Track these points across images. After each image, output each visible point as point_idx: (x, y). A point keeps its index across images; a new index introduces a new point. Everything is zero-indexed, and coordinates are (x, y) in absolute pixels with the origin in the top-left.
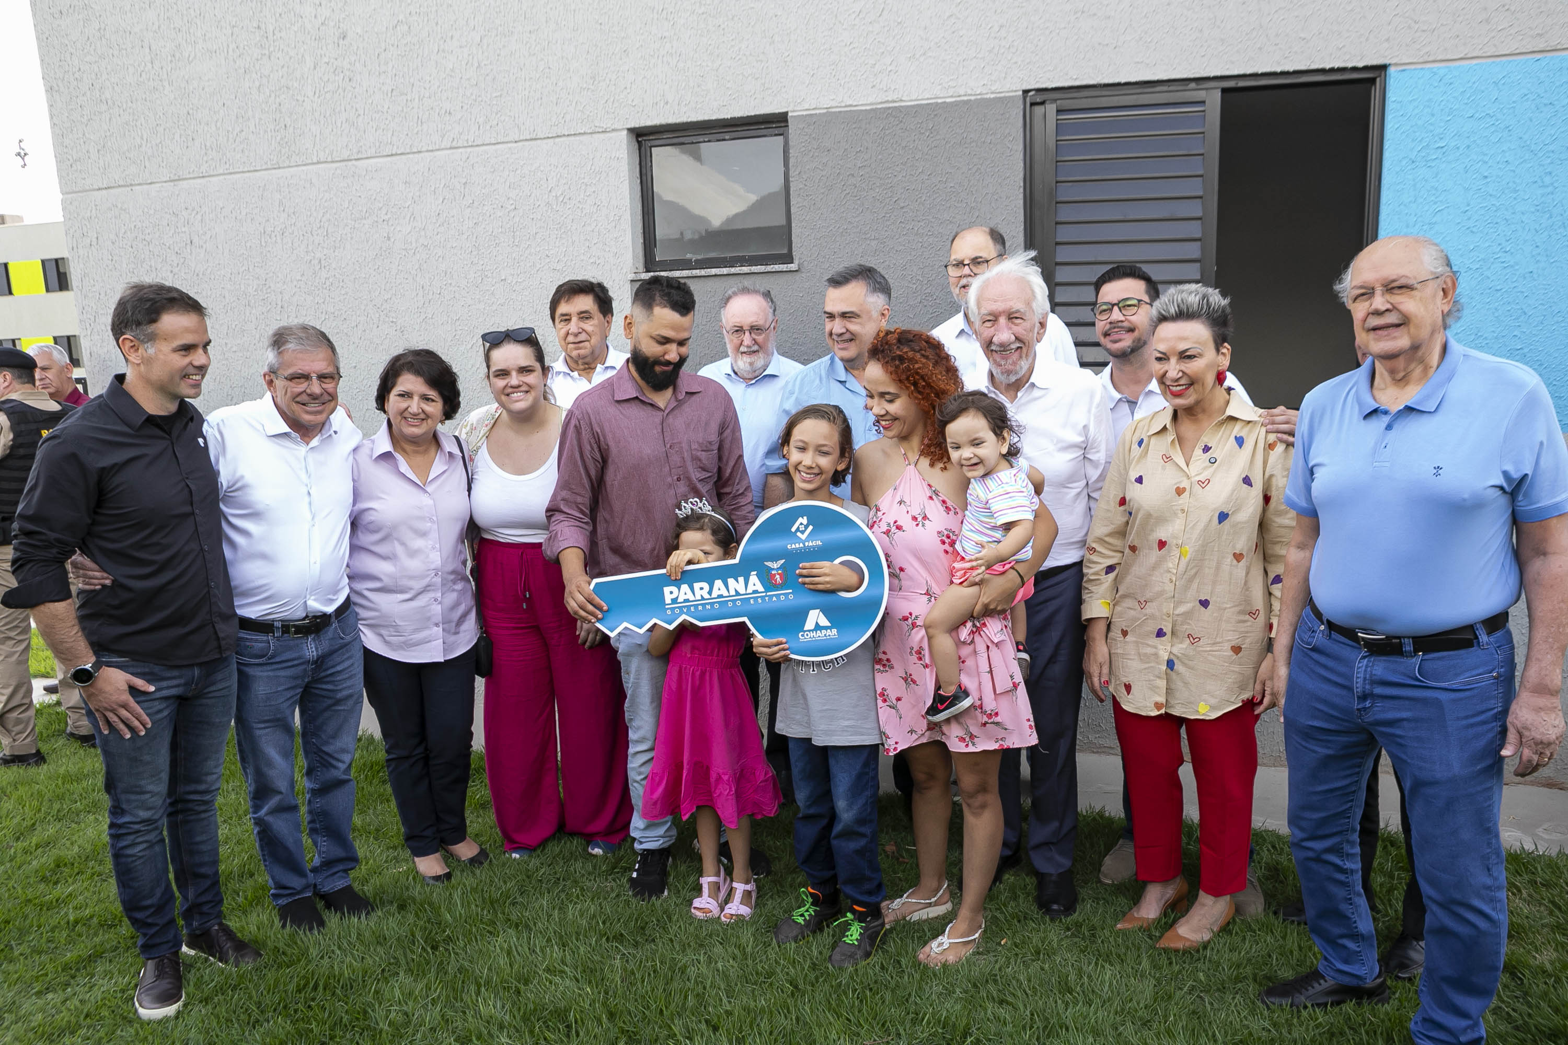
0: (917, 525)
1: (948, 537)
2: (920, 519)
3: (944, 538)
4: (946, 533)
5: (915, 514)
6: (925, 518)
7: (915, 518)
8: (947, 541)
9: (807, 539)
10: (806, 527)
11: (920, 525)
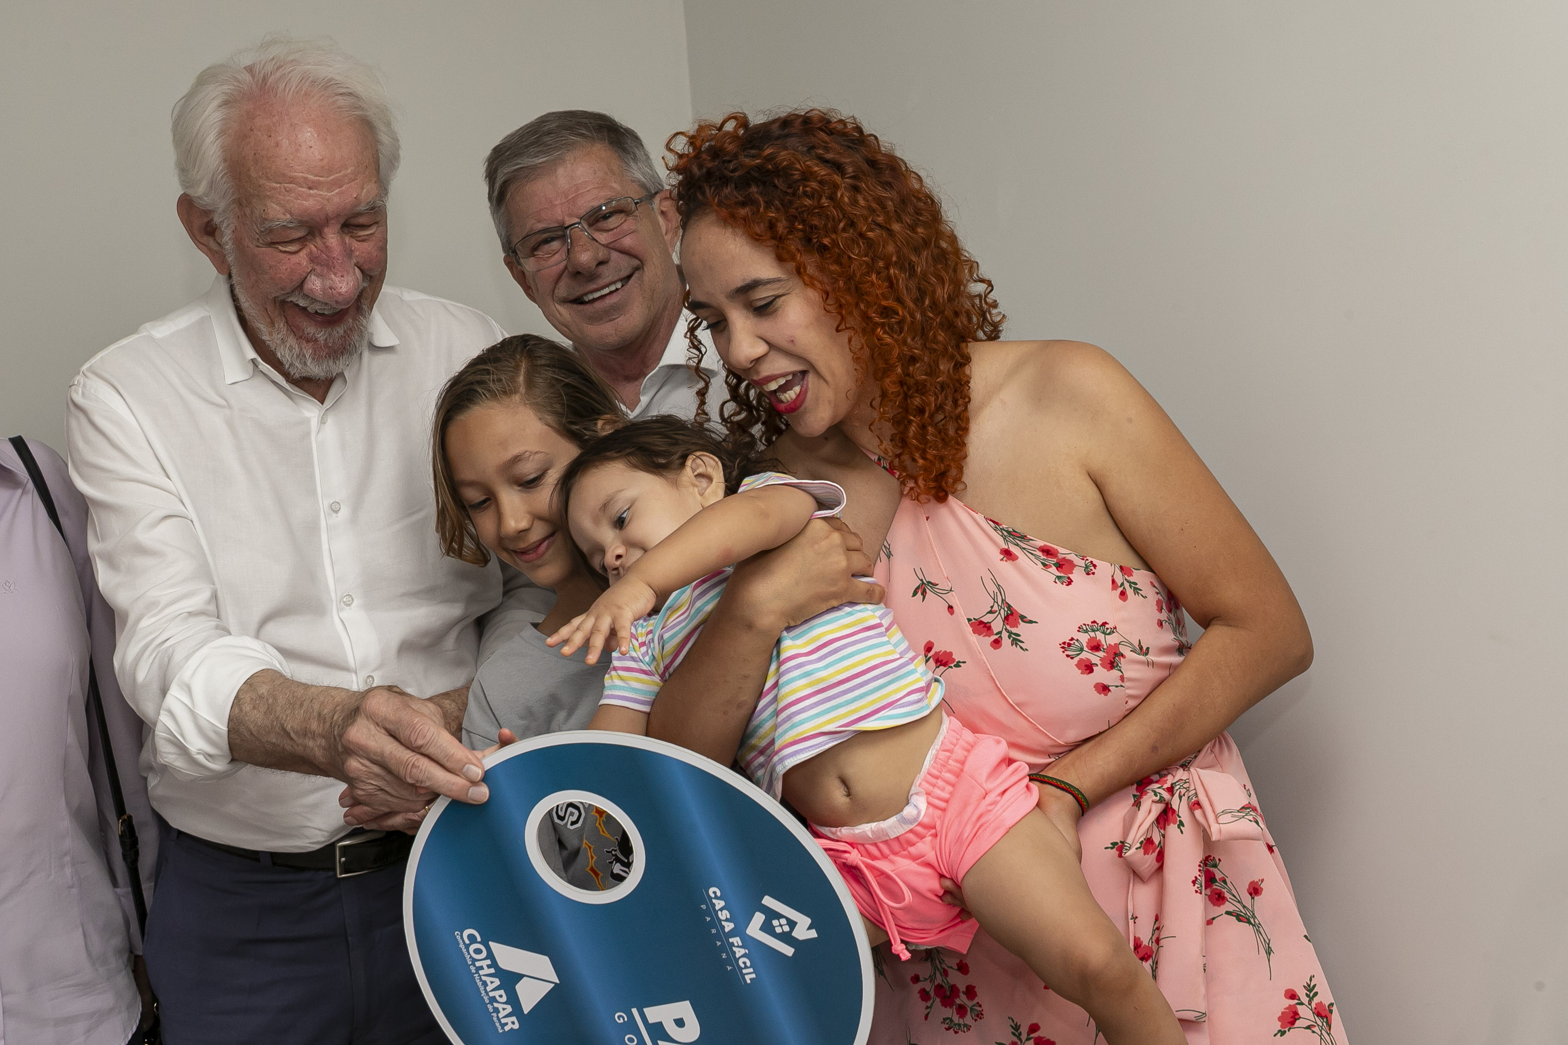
0: (997, 643)
1: (1096, 647)
2: (997, 625)
3: (1087, 655)
4: (1084, 638)
5: (980, 612)
6: (1012, 617)
7: (982, 627)
8: (1095, 658)
9: (748, 942)
10: (786, 938)
11: (1006, 641)
